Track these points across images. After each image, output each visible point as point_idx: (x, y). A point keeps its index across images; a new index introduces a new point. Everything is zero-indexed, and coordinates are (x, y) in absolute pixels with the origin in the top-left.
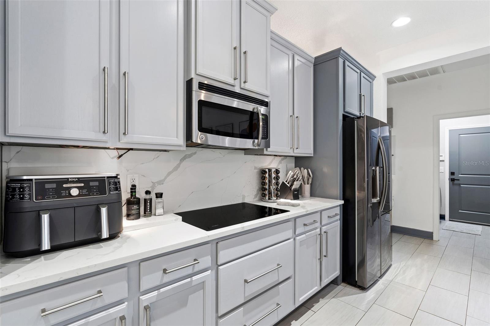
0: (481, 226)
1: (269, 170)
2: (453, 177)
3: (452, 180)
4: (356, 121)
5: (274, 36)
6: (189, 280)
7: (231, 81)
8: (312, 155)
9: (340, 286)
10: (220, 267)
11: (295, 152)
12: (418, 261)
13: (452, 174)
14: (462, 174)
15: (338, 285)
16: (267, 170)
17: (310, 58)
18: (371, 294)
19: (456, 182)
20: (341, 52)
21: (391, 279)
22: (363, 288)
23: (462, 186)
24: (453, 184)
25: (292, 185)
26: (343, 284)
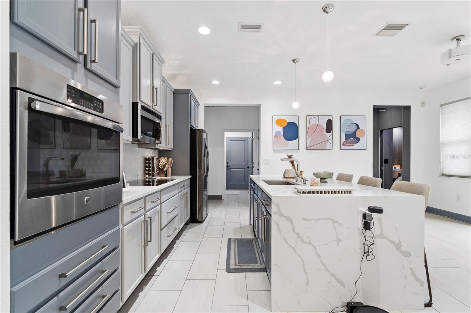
0: (239, 191)
1: (152, 158)
2: (227, 165)
3: (227, 166)
4: (197, 131)
5: (164, 79)
6: (155, 208)
7: (151, 105)
8: (172, 150)
9: (189, 225)
10: (162, 204)
11: (167, 147)
12: (219, 208)
13: (227, 163)
14: (231, 163)
15: (188, 224)
16: (151, 158)
17: (172, 89)
18: (205, 223)
19: (229, 167)
20: (191, 91)
21: (210, 217)
22: (201, 222)
23: (231, 169)
24: (228, 169)
25: (163, 168)
26: (190, 224)
